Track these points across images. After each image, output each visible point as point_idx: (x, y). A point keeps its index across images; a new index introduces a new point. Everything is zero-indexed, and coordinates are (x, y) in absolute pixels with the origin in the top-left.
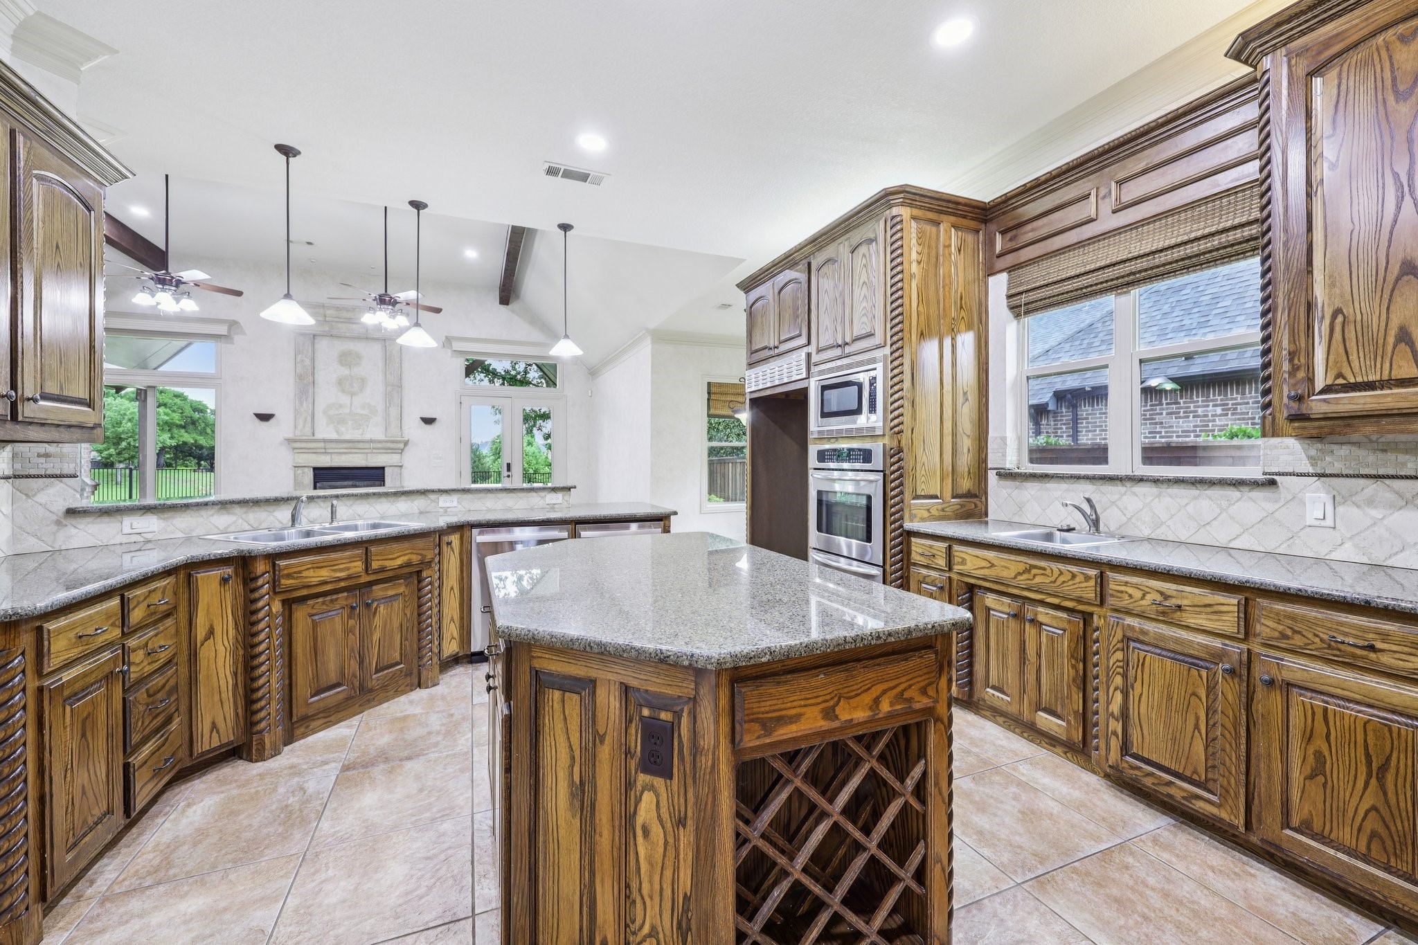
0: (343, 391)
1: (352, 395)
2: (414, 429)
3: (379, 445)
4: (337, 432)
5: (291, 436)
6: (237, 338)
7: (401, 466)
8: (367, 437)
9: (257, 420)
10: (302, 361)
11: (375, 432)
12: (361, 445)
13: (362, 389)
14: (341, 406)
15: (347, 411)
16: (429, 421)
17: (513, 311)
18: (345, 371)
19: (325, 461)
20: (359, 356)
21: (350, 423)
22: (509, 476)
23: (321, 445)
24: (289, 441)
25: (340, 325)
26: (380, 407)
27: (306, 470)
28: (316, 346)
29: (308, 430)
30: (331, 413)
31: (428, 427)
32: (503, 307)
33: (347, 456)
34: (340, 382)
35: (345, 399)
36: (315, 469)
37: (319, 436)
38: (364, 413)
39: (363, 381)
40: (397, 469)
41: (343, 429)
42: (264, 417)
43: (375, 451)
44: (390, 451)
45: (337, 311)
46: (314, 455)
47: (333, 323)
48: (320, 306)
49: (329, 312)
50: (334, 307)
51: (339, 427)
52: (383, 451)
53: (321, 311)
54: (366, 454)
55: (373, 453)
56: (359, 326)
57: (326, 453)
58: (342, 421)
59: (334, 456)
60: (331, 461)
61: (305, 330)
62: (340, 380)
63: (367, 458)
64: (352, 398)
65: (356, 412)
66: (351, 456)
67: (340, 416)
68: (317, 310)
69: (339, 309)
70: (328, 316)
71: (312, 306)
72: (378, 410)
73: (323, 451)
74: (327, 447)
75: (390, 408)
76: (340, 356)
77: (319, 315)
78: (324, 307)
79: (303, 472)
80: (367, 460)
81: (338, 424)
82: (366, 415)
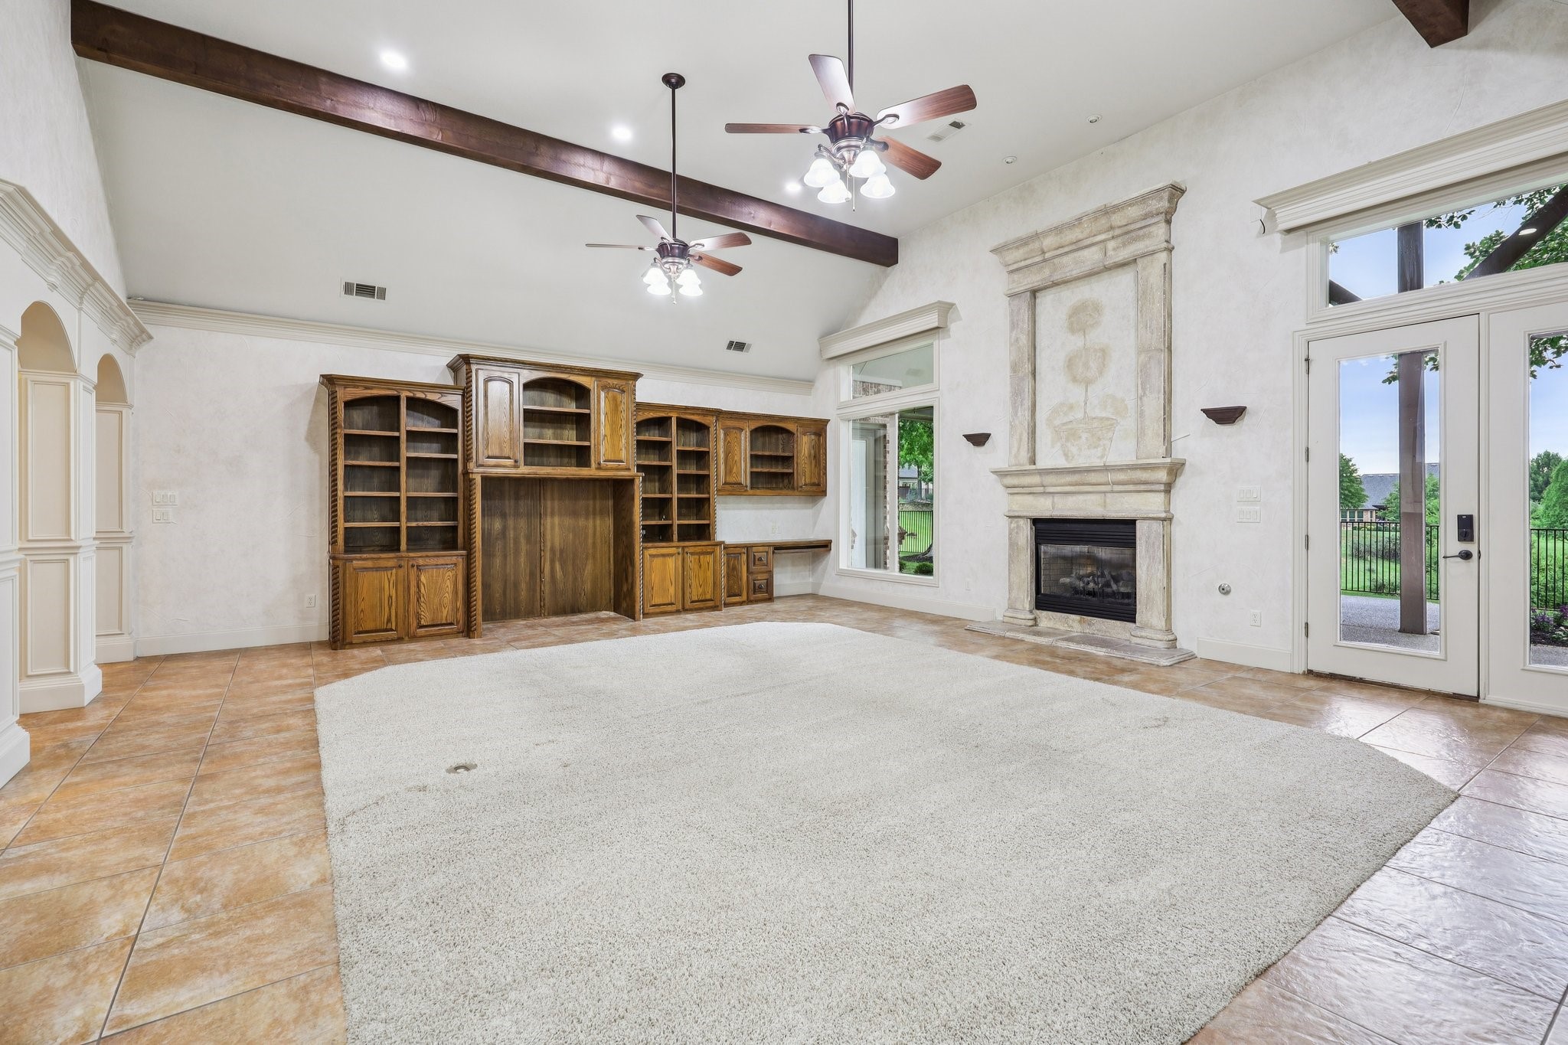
0: (1075, 380)
1: (1088, 383)
2: (1192, 437)
3: (1121, 476)
4: (1066, 455)
5: (1003, 465)
6: (953, 327)
7: (1168, 519)
8: (1113, 459)
9: (968, 446)
10: (1017, 340)
11: (1121, 451)
12: (1093, 478)
13: (1102, 370)
14: (1071, 407)
15: (1080, 415)
16: (1226, 416)
18: (1076, 342)
19: (1046, 508)
20: (1097, 308)
21: (1084, 436)
22: (1466, 556)
24: (1001, 474)
25: (1065, 260)
26: (1131, 402)
27: (1021, 522)
28: (1039, 309)
29: (1024, 455)
30: (1057, 422)
31: (1226, 429)
32: (1444, 51)
33: (1074, 498)
34: (1070, 363)
35: (1076, 393)
36: (1036, 521)
37: (1041, 464)
38: (1104, 415)
39: (1104, 352)
40: (1155, 524)
41: (1074, 450)
42: (978, 441)
43: (1117, 488)
44: (1142, 487)
45: (1057, 234)
46: (1030, 498)
47: (1056, 261)
48: (1031, 237)
49: (1048, 242)
50: (1051, 230)
51: (1069, 444)
52: (1131, 487)
53: (1036, 245)
54: (1103, 495)
55: (1112, 492)
56: (1094, 249)
57: (1044, 493)
58: (1073, 435)
59: (1057, 498)
60: (1053, 508)
61: (1021, 286)
62: (1070, 360)
63: (1105, 502)
64: (1087, 391)
65: (1094, 416)
66: (1081, 497)
67: (1070, 426)
68: (1031, 246)
69: (1058, 229)
70: (1046, 250)
71: (1023, 242)
72: (1129, 407)
73: (1041, 489)
74: (1045, 483)
75: (1145, 399)
76: (1070, 317)
77: (1034, 255)
78: (1037, 236)
79: (1018, 527)
80: (1105, 506)
81: (1067, 440)
82: (1108, 419)
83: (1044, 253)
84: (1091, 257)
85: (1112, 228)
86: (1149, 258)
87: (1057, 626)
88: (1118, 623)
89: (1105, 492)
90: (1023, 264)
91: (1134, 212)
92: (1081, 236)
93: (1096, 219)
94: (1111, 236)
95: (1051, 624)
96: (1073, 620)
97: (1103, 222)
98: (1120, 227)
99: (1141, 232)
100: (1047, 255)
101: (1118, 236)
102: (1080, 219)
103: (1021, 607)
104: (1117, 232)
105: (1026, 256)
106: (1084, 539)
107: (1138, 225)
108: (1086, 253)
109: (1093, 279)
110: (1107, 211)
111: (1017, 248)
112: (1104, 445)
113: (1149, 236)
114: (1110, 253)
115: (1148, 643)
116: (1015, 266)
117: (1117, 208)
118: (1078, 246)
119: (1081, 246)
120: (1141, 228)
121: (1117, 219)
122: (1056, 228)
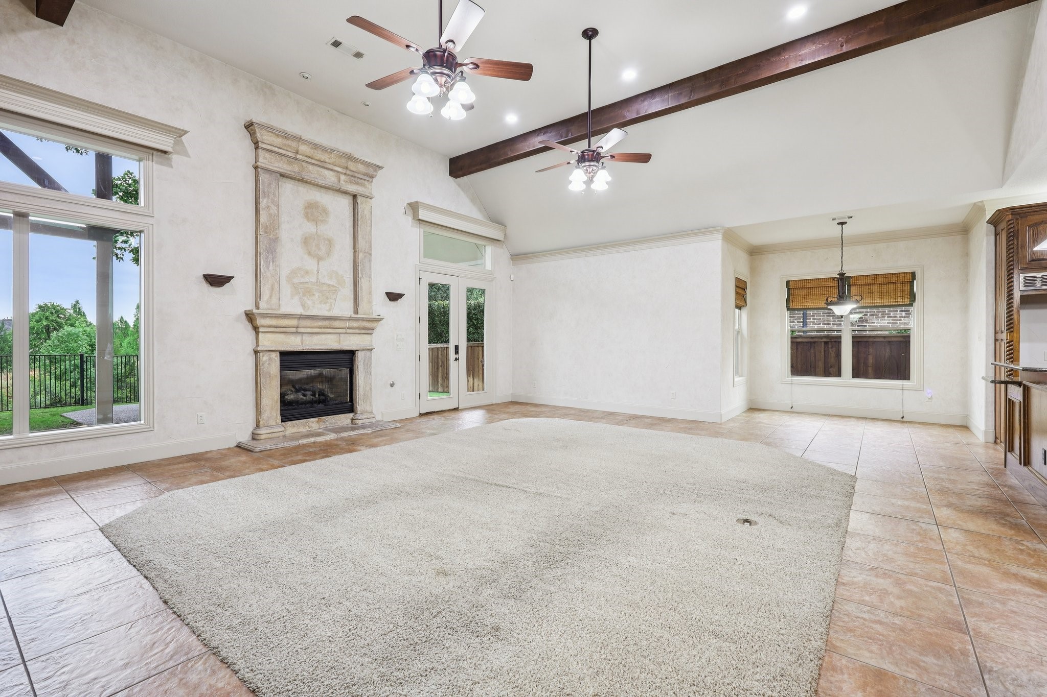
0: (309, 253)
1: (319, 259)
2: (379, 306)
4: (303, 306)
5: (251, 308)
7: (371, 350)
8: (336, 312)
9: (205, 286)
10: (268, 207)
11: (343, 308)
12: (337, 324)
13: (329, 253)
14: (307, 272)
15: (314, 279)
16: (394, 297)
17: (459, 185)
18: (310, 228)
19: (295, 343)
20: (325, 211)
21: (317, 294)
22: (456, 359)
23: (294, 322)
25: (311, 167)
26: (348, 278)
27: (273, 355)
28: (280, 190)
30: (296, 281)
31: (394, 304)
32: (451, 179)
33: (319, 337)
34: (306, 242)
35: (311, 264)
36: (283, 354)
37: (284, 310)
38: (331, 283)
39: (330, 243)
40: (368, 352)
41: (309, 303)
42: (216, 281)
43: (349, 331)
44: (363, 331)
45: (312, 148)
46: (282, 336)
47: (303, 164)
48: (296, 137)
49: (303, 148)
50: (311, 143)
51: (305, 298)
52: (357, 331)
53: (294, 144)
54: (338, 335)
55: (346, 333)
56: (331, 173)
57: (297, 333)
58: (308, 292)
59: (305, 337)
60: (302, 343)
61: (272, 166)
62: (306, 238)
63: (340, 340)
64: (318, 264)
65: (323, 282)
66: (323, 336)
67: (306, 286)
68: (289, 142)
69: (316, 146)
70: (300, 152)
71: (286, 136)
72: (346, 281)
73: (294, 330)
74: (300, 325)
75: (362, 279)
76: (306, 208)
77: (289, 150)
78: (299, 139)
79: (270, 359)
80: (340, 342)
81: (304, 295)
82: (333, 286)
83: (297, 153)
84: (329, 178)
85: (347, 168)
86: (364, 198)
87: (300, 430)
88: (343, 416)
89: (339, 334)
90: (276, 149)
91: (361, 168)
92: (327, 160)
93: (341, 157)
94: (344, 172)
95: (295, 430)
96: (313, 422)
97: (343, 161)
98: (351, 170)
99: (360, 181)
100: (299, 156)
101: (348, 175)
102: (333, 150)
103: (274, 423)
104: (348, 172)
105: (283, 147)
106: (317, 365)
107: (360, 176)
108: (326, 172)
109: (323, 190)
110: (349, 157)
111: (278, 136)
112: (331, 302)
113: (364, 186)
114: (342, 182)
115: (368, 421)
116: (269, 147)
117: (355, 160)
118: (322, 165)
119: (325, 166)
120: (361, 179)
121: (351, 165)
122: (315, 144)
